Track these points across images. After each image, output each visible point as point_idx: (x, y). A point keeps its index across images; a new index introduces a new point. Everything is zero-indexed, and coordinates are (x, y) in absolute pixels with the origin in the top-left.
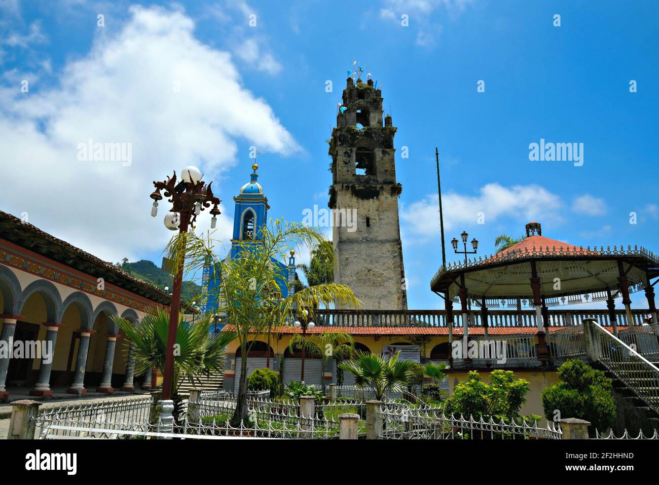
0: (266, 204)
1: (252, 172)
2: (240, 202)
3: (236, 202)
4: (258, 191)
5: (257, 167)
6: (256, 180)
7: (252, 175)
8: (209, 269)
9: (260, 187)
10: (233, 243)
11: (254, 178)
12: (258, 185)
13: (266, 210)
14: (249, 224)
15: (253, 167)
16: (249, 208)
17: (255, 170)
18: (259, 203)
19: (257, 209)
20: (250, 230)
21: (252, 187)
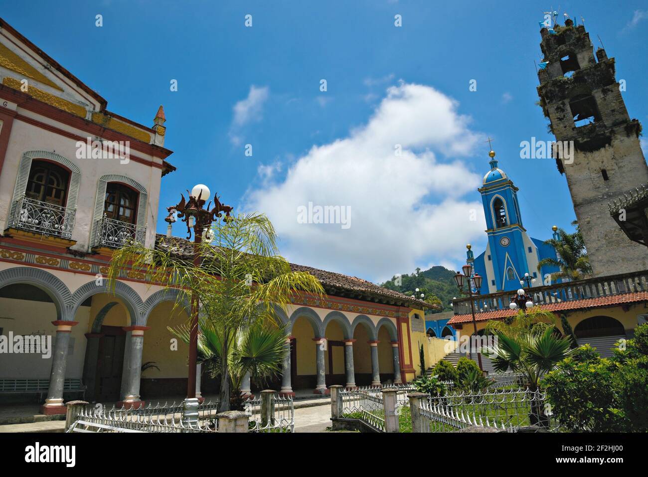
0: (513, 186)
1: (490, 159)
2: (485, 192)
3: (482, 193)
4: (501, 176)
5: (494, 154)
6: (496, 167)
7: (491, 163)
8: (472, 263)
9: (501, 172)
10: (488, 234)
11: (494, 165)
12: (499, 170)
13: (515, 192)
14: (501, 211)
15: (490, 154)
16: (497, 195)
17: (492, 157)
18: (505, 187)
19: (504, 194)
20: (504, 216)
21: (494, 175)
